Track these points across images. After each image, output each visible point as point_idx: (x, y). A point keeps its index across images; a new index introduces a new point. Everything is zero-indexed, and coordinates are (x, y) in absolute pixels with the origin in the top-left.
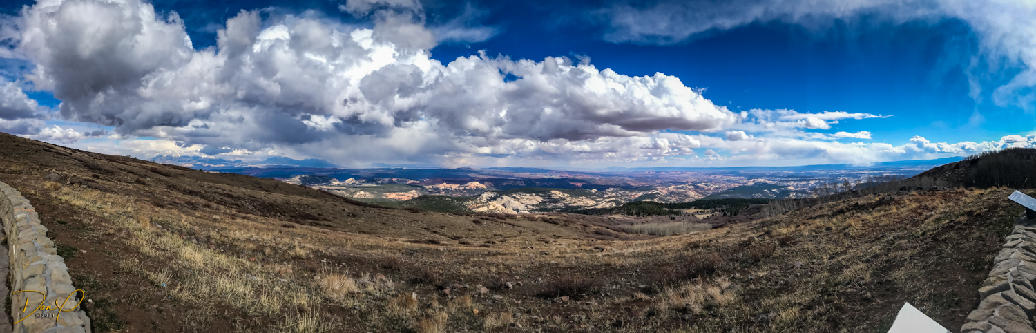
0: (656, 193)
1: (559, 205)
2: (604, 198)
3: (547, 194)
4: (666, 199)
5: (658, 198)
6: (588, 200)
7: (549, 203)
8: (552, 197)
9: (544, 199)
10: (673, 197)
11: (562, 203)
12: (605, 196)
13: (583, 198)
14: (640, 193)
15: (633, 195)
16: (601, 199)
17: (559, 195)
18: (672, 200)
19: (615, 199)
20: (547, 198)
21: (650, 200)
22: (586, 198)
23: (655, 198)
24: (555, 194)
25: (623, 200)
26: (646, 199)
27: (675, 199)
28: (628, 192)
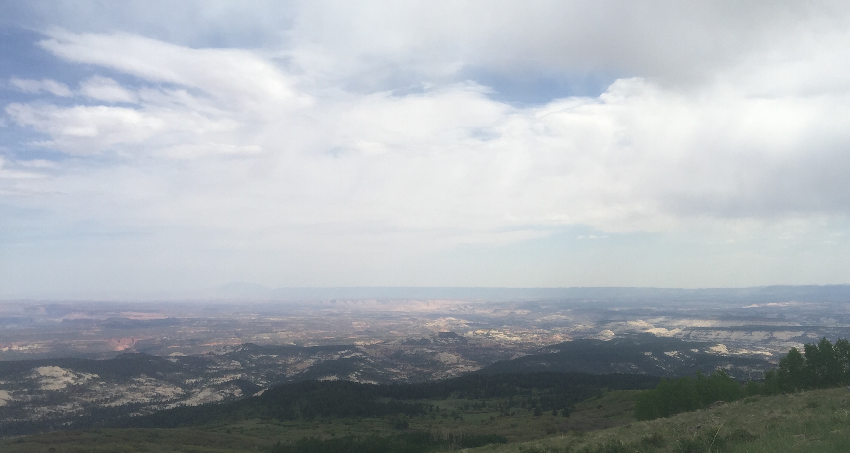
0: (355, 359)
1: (68, 407)
2: (208, 376)
3: (24, 379)
4: (381, 373)
5: (359, 372)
6: (161, 386)
7: (31, 405)
8: (44, 388)
9: (13, 395)
10: (399, 369)
11: (75, 403)
12: (209, 369)
13: (141, 380)
14: (311, 358)
15: (290, 365)
16: (200, 379)
17: (66, 379)
18: (398, 377)
19: (239, 376)
20: (24, 393)
21: (337, 376)
22: (154, 381)
23: (353, 370)
24: (53, 377)
25: (263, 378)
26: (326, 374)
27: (405, 373)
28: (275, 356)
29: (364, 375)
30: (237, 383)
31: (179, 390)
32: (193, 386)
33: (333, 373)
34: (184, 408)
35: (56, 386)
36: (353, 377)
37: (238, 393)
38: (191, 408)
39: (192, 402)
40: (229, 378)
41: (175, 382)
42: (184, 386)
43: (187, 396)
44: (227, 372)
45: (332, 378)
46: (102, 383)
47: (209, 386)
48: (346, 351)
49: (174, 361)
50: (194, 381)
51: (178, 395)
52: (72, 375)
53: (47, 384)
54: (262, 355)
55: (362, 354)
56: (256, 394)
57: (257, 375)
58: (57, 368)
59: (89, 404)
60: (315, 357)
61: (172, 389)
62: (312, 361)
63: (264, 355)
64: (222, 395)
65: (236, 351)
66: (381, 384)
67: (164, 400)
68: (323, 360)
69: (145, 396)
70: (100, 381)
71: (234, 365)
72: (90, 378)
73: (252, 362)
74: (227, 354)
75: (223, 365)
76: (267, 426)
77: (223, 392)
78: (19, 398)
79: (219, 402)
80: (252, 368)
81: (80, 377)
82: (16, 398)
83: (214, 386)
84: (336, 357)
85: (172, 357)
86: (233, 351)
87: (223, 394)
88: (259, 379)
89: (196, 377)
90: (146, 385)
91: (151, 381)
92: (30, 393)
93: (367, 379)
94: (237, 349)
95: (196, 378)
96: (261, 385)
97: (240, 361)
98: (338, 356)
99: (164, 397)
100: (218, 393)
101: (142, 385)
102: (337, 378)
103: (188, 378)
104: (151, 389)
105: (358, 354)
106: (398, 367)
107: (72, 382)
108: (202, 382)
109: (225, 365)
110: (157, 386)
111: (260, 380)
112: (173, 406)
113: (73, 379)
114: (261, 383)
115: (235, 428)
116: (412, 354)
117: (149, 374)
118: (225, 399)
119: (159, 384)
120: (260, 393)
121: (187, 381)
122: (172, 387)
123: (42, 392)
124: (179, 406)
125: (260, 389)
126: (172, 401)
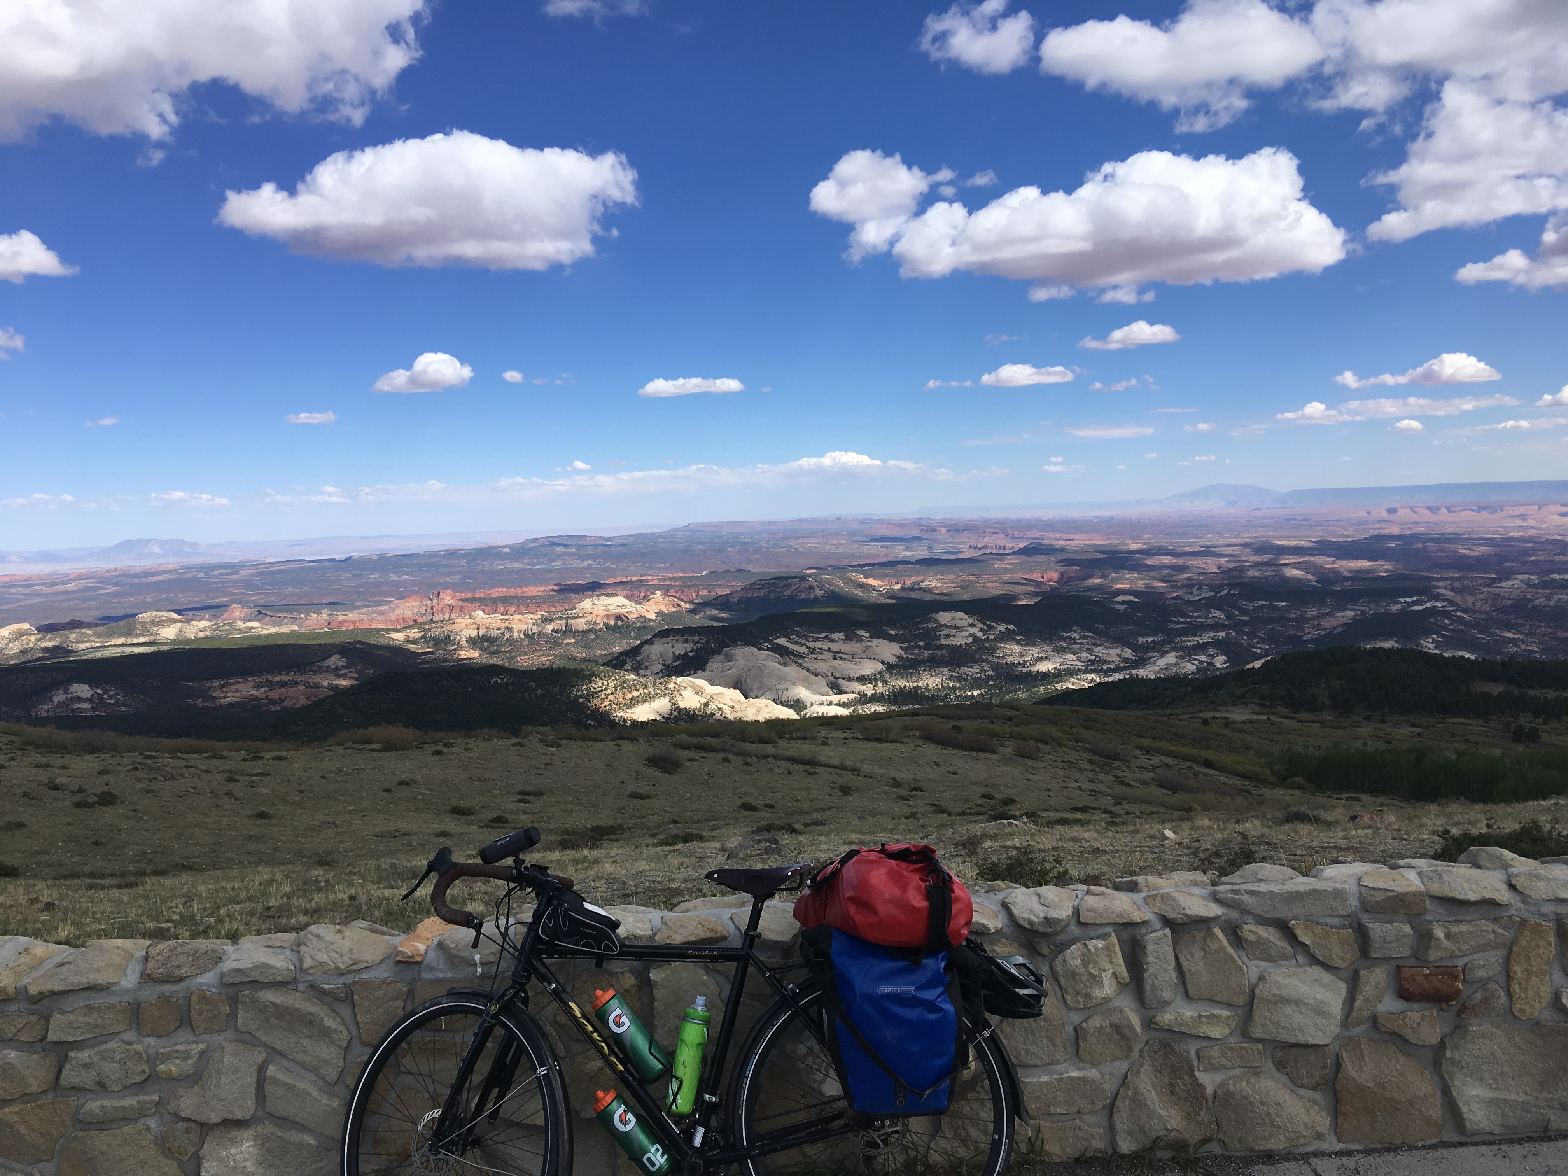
0: (1433, 611)
2: (1173, 634)
3: (919, 629)
4: (1484, 639)
5: (1439, 635)
6: (1101, 645)
7: (927, 664)
8: (944, 642)
9: (905, 650)
10: (1521, 633)
11: (984, 664)
12: (1174, 622)
13: (1074, 635)
14: (1348, 609)
15: (1310, 619)
16: (1160, 638)
17: (972, 630)
18: (1519, 647)
19: (1222, 634)
20: (919, 647)
21: (1396, 642)
22: (1092, 638)
23: (1427, 633)
24: (956, 627)
25: (1263, 641)
26: (1376, 637)
27: (1533, 640)
28: (1284, 604)
29: (1449, 642)
30: (1220, 645)
31: (1128, 653)
32: (1148, 648)
33: (1389, 636)
34: (1135, 681)
35: (960, 640)
36: (1429, 645)
37: (1220, 661)
38: (1146, 681)
39: (1146, 672)
40: (1206, 638)
41: (1123, 641)
42: (1135, 648)
43: (1140, 662)
44: (1203, 628)
45: (1387, 645)
46: (1019, 638)
47: (1174, 649)
48: (1415, 598)
49: (1121, 608)
50: (1150, 640)
51: (1126, 660)
52: (980, 625)
53: (948, 636)
54: (1261, 603)
55: (1446, 604)
56: (1250, 666)
57: (1252, 635)
58: (961, 615)
59: (1002, 668)
60: (1357, 607)
61: (1118, 651)
62: (1350, 614)
63: (1264, 603)
64: (1194, 664)
65: (1218, 595)
66: (1483, 659)
67: (1105, 667)
68: (1371, 612)
69: (1079, 659)
70: (1017, 635)
71: (1213, 617)
72: (1003, 630)
73: (1244, 612)
74: (1203, 599)
75: (1196, 617)
76: (1268, 719)
77: (1196, 659)
78: (914, 654)
79: (1189, 675)
80: (1244, 623)
81: (990, 628)
82: (910, 654)
83: (1182, 648)
84: (1395, 608)
85: (1118, 603)
86: (1213, 594)
87: (1196, 663)
88: (1255, 641)
89: (1155, 634)
90: (1080, 644)
91: (1086, 637)
92: (926, 648)
93: (1455, 649)
94: (1219, 592)
95: (1152, 636)
96: (1259, 651)
97: (1223, 611)
98: (1399, 607)
99: (1105, 662)
100: (1189, 661)
101: (1075, 643)
102: (1396, 645)
103: (1143, 637)
104: (1088, 649)
105: (1439, 604)
106: (1520, 629)
107: (980, 634)
108: (1163, 643)
109: (1200, 617)
110: (1097, 646)
111: (1258, 643)
112: (1118, 676)
113: (981, 630)
114: (1260, 648)
115: (1214, 718)
116: (1549, 606)
117: (1085, 627)
118: (1199, 670)
119: (1098, 642)
120: (1257, 664)
121: (1141, 640)
122: (1117, 647)
123: (941, 647)
124: (1127, 677)
125: (1257, 657)
126: (1118, 669)
